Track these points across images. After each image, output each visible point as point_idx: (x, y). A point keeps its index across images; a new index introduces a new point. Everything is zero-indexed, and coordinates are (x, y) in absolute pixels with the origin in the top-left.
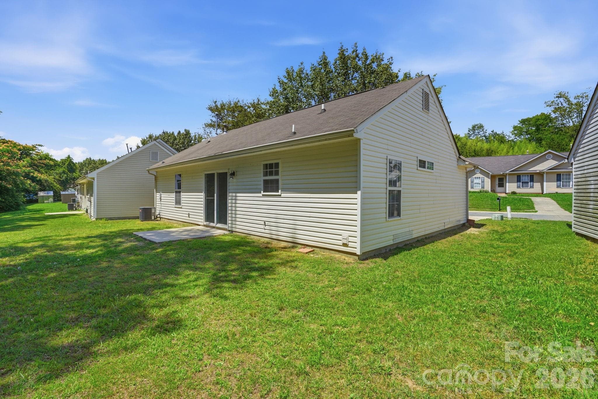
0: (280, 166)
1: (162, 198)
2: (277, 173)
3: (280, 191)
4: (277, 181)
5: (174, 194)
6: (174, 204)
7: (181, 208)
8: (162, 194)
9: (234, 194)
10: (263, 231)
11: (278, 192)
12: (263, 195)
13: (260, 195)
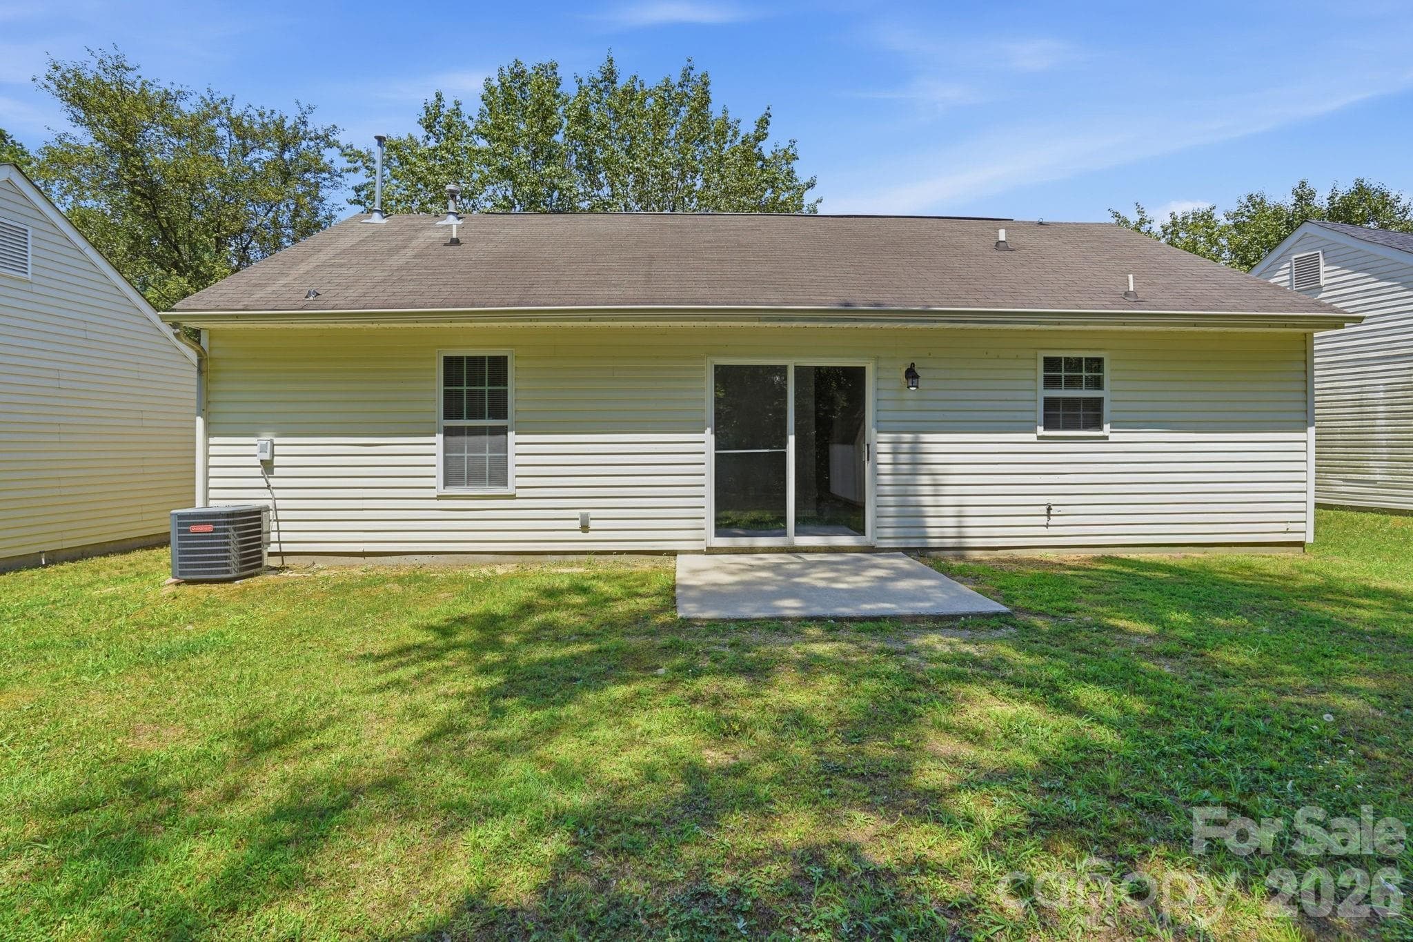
0: (1107, 366)
1: (277, 461)
2: (1097, 384)
3: (1107, 427)
4: (1097, 404)
5: (439, 438)
6: (439, 481)
7: (513, 497)
8: (277, 441)
9: (908, 437)
10: (1043, 531)
11: (1101, 429)
12: (1039, 438)
13: (1032, 437)
